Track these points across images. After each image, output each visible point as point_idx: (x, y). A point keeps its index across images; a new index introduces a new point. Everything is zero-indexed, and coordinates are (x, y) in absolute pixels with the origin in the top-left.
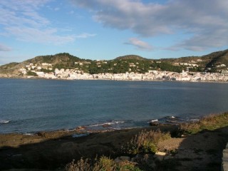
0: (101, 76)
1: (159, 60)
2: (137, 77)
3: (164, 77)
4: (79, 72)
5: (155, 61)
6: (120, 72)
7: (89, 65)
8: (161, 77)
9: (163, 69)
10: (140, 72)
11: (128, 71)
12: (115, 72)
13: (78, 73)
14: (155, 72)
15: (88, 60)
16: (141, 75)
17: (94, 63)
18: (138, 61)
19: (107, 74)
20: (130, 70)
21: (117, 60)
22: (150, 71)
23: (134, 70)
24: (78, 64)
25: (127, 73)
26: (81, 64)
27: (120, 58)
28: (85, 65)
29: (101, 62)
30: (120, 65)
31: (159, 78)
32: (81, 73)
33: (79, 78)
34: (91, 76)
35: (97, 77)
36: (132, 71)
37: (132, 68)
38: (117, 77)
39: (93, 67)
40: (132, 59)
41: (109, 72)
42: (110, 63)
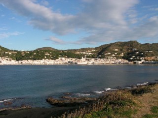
0: (25, 62)
1: (66, 51)
2: (51, 62)
3: (69, 62)
4: (9, 59)
5: (63, 51)
6: (38, 59)
7: (16, 54)
8: (67, 62)
9: (68, 57)
10: (53, 59)
11: (44, 58)
12: (34, 59)
13: (7, 60)
14: (63, 58)
15: (15, 51)
16: (53, 61)
17: (20, 53)
18: (51, 51)
19: (29, 61)
20: (46, 57)
21: (37, 51)
22: (59, 58)
23: (48, 57)
24: (8, 54)
25: (43, 60)
26: (10, 53)
27: (39, 49)
28: (13, 54)
29: (25, 52)
30: (39, 54)
31: (66, 63)
32: (10, 60)
33: (8, 64)
34: (17, 62)
35: (22, 63)
36: (47, 58)
37: (47, 56)
38: (36, 62)
39: (19, 56)
40: (47, 50)
41: (30, 59)
42: (31, 53)
